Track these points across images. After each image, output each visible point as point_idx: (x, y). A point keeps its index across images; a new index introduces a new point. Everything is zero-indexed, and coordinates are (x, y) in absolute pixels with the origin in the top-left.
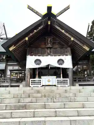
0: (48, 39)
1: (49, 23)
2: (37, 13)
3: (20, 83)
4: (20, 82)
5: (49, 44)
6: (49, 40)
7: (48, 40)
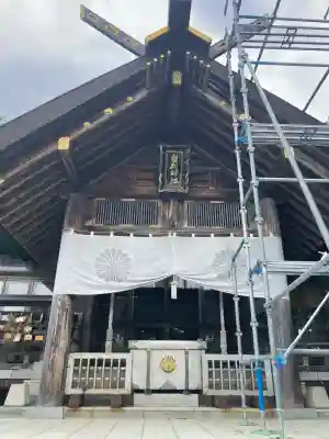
0: (170, 155)
1: (177, 79)
2: (120, 38)
3: (26, 367)
4: (26, 361)
5: (176, 181)
6: (175, 159)
7: (170, 162)
